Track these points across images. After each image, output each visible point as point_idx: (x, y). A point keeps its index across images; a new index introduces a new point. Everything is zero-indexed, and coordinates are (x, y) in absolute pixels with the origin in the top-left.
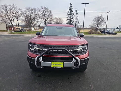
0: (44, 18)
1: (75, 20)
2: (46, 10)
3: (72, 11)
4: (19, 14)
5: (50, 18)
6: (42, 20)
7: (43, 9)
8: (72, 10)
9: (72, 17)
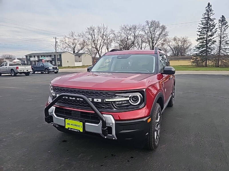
0: (149, 41)
1: (217, 39)
2: (154, 25)
3: (211, 20)
4: (111, 38)
5: (163, 40)
6: (147, 44)
7: (150, 25)
8: (211, 17)
9: (209, 33)
